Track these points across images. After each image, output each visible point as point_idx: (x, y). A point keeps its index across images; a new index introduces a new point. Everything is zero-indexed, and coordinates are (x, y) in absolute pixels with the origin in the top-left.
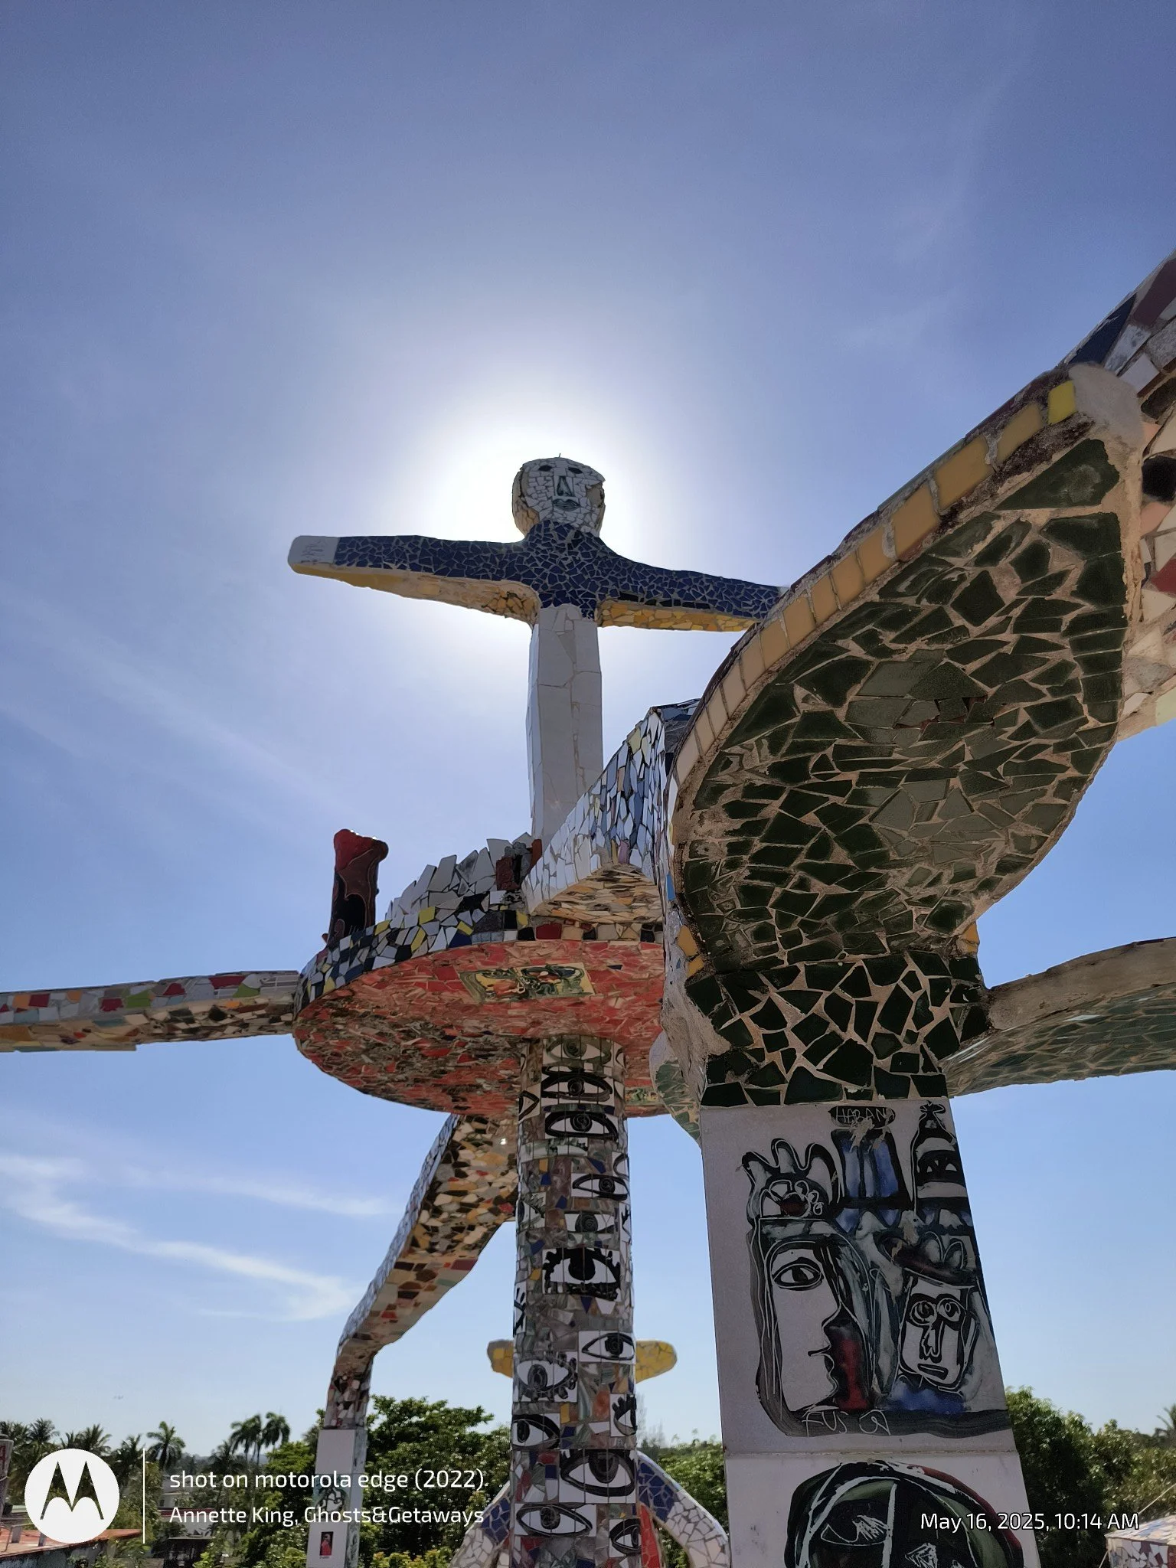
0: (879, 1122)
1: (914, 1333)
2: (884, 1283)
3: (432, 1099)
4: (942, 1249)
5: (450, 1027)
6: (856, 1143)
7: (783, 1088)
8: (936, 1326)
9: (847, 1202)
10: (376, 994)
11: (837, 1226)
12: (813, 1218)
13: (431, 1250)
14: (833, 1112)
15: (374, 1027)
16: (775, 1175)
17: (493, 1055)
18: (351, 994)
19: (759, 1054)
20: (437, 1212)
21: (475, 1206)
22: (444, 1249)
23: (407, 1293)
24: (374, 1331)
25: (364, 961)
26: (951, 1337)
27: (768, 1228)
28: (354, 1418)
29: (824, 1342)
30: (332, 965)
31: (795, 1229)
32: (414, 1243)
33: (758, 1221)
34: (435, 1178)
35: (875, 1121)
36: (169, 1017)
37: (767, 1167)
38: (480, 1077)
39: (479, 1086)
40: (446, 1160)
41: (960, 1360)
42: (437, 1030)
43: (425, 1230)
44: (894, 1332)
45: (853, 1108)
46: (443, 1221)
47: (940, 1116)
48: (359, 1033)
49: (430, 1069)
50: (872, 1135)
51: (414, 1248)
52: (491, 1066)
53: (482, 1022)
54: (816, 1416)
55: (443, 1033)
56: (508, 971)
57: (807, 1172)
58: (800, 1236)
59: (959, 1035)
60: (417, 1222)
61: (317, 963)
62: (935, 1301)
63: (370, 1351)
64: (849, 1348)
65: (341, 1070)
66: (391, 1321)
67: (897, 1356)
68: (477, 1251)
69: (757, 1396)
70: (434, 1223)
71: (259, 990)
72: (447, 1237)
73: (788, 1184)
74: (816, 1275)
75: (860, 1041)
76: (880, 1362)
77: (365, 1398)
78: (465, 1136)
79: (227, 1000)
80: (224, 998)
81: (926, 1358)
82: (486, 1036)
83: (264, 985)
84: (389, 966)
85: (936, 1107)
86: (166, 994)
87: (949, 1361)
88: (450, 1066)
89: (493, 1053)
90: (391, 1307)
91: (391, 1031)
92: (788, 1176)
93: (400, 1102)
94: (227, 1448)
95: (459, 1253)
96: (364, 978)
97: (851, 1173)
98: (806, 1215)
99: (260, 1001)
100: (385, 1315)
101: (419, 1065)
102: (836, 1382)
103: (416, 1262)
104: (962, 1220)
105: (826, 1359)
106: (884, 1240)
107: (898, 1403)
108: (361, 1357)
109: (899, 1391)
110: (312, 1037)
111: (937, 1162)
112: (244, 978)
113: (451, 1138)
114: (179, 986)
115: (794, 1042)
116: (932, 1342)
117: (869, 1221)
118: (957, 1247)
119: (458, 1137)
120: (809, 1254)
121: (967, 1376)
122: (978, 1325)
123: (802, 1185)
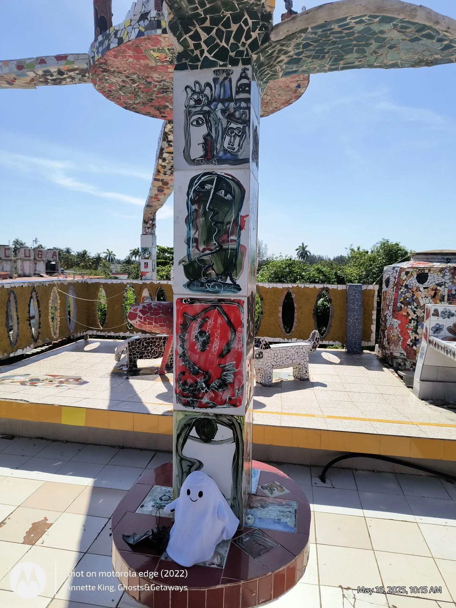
0: (228, 74)
1: (228, 138)
2: (222, 124)
3: (152, 113)
4: (240, 114)
5: (148, 77)
6: (220, 82)
7: (199, 64)
8: (234, 136)
9: (214, 100)
10: (115, 61)
11: (211, 108)
12: (204, 105)
13: (165, 174)
14: (214, 71)
15: (120, 78)
16: (194, 92)
17: (168, 92)
18: (106, 61)
19: (192, 51)
20: (164, 160)
22: (170, 174)
23: (160, 190)
24: (153, 204)
25: (107, 45)
26: (238, 139)
27: (191, 108)
28: (151, 232)
29: (203, 141)
30: (96, 48)
31: (198, 109)
32: (159, 171)
33: (188, 106)
34: (161, 147)
35: (227, 74)
36: (43, 73)
37: (192, 90)
38: (167, 102)
39: (167, 107)
40: (164, 140)
41: (239, 146)
42: (144, 79)
43: (162, 167)
44: (222, 138)
45: (221, 70)
46: (167, 163)
47: (247, 72)
48: (115, 81)
49: (147, 98)
50: (225, 79)
51: (159, 173)
52: (169, 97)
53: (160, 75)
54: (198, 161)
55: (146, 81)
56: (162, 49)
57: (204, 91)
58: (200, 111)
59: (260, 43)
60: (158, 163)
61: (91, 48)
62: (235, 129)
63: (154, 211)
64: (209, 143)
65: (114, 98)
66: (158, 200)
67: (222, 145)
69: (183, 156)
70: (164, 164)
71: (74, 61)
72: (170, 169)
73: (198, 95)
74: (203, 122)
75: (226, 46)
76: (217, 146)
77: (154, 227)
78: (169, 130)
79: (63, 66)
80: (62, 65)
81: (230, 145)
82: (163, 82)
83: (75, 60)
84: (116, 47)
85: (246, 69)
86: (39, 63)
87: (236, 146)
88: (154, 97)
89: (168, 90)
90: (156, 195)
91: (127, 80)
92: (198, 93)
93: (141, 114)
94: (129, 257)
96: (108, 53)
97: (217, 91)
98: (202, 104)
99: (76, 67)
100: (155, 198)
101: (142, 96)
102: (204, 152)
103: (161, 178)
104: (247, 105)
105: (203, 146)
106: (223, 112)
107: (220, 157)
108: (151, 213)
109: (221, 154)
110: (98, 83)
111: (243, 87)
112: (67, 56)
113: (164, 131)
114: (43, 60)
115: (204, 47)
116: (232, 141)
117: (220, 106)
118: (244, 113)
119: (167, 130)
120: (201, 116)
121: (240, 150)
122: (246, 136)
123: (202, 95)
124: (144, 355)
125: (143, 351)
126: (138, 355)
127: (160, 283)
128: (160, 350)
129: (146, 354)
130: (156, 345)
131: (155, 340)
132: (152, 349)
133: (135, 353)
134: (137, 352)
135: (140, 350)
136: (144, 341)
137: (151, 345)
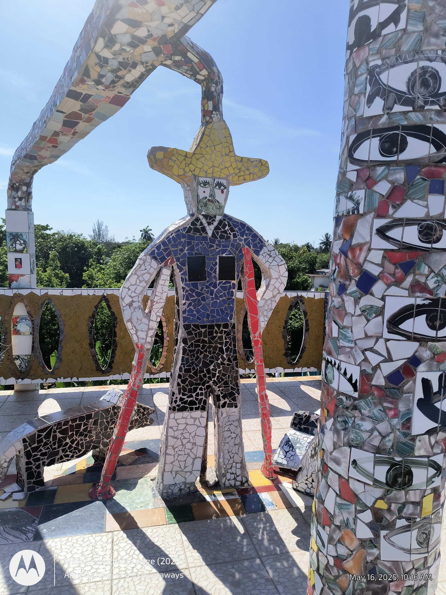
13: (98, 82)
20: (111, 41)
21: (143, 41)
22: (109, 82)
23: (70, 122)
24: (40, 153)
28: (24, 206)
32: (87, 73)
43: (97, 60)
51: (86, 77)
66: (53, 146)
68: (131, 89)
70: (106, 53)
72: (113, 71)
90: (56, 134)
95: (119, 89)
100: (50, 141)
103: (84, 93)
124: (57, 457)
125: (55, 448)
126: (45, 460)
127: (47, 293)
128: (88, 440)
129: (61, 453)
130: (81, 430)
131: (78, 422)
132: (73, 442)
133: (38, 456)
134: (43, 454)
135: (48, 448)
136: (57, 429)
137: (70, 433)
